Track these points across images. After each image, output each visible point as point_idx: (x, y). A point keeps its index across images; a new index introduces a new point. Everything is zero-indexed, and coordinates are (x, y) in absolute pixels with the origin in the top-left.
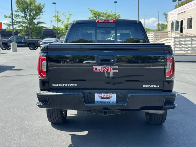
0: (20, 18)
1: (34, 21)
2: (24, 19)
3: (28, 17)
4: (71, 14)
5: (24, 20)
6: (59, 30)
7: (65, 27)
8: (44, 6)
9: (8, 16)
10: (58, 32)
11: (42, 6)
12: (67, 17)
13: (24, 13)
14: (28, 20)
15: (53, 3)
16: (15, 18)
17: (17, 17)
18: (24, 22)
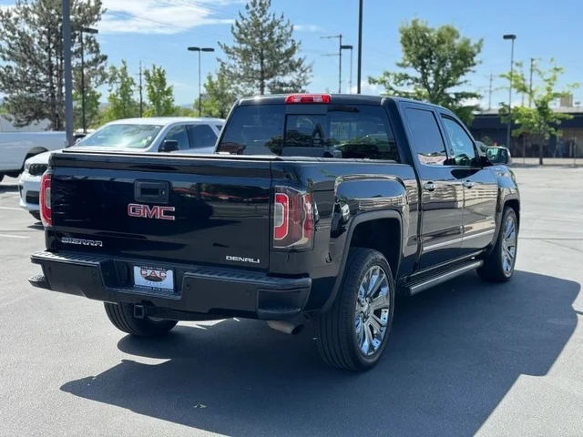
0: (408, 84)
1: (448, 90)
2: (419, 87)
3: (431, 79)
4: (558, 67)
5: (419, 90)
6: (519, 116)
7: (537, 105)
8: (479, 47)
9: (378, 79)
10: (517, 122)
11: (475, 46)
12: (546, 77)
13: (422, 69)
14: (429, 89)
15: (506, 37)
16: (396, 84)
17: (402, 82)
18: (419, 93)
